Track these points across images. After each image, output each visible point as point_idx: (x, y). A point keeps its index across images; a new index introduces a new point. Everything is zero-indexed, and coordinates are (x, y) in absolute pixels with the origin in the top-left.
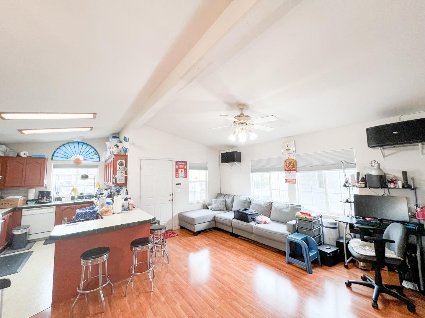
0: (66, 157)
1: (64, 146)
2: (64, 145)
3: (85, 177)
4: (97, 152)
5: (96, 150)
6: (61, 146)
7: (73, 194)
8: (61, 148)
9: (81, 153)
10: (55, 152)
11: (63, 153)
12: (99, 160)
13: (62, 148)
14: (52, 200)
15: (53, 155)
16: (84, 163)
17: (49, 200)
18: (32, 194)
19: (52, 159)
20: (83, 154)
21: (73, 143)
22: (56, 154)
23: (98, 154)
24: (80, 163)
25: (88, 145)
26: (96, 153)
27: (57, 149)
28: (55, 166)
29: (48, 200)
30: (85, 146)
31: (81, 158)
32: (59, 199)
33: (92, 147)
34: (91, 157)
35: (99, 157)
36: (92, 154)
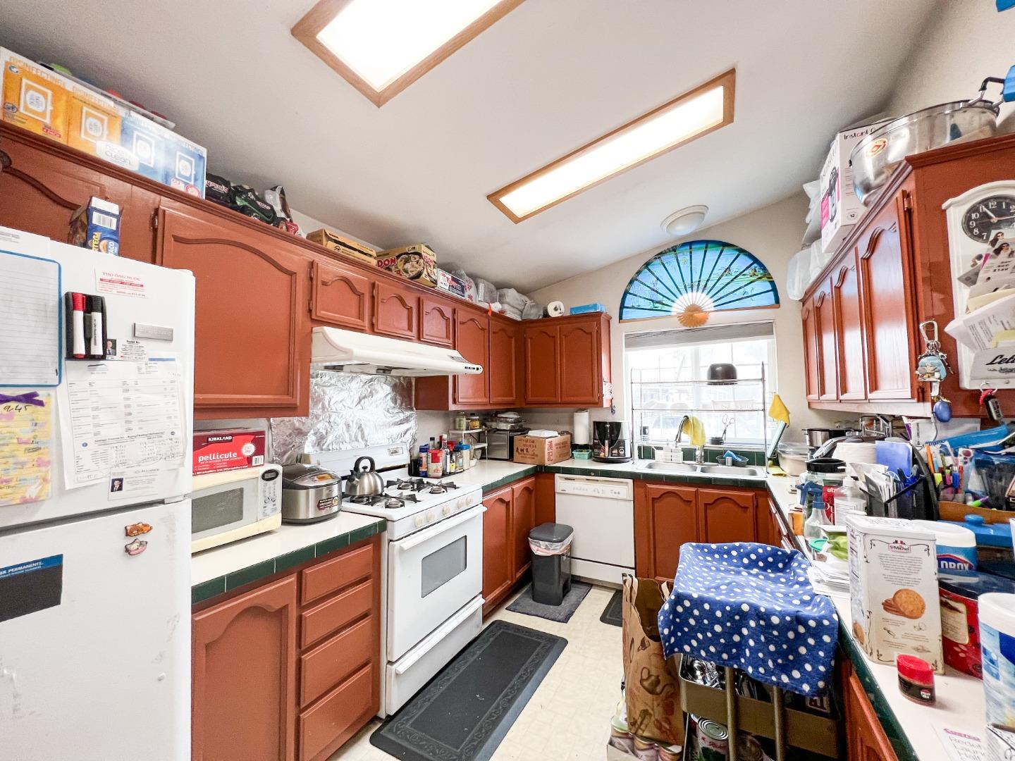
0: (657, 305)
1: (649, 270)
2: (647, 265)
3: (724, 375)
4: (764, 269)
5: (755, 260)
6: (639, 273)
7: (687, 441)
8: (640, 277)
9: (702, 284)
10: (626, 293)
11: (647, 293)
12: (773, 301)
13: (646, 277)
14: (628, 455)
15: (622, 307)
16: (716, 318)
17: (619, 454)
19: (621, 318)
20: (710, 284)
21: (675, 251)
22: (630, 301)
23: (767, 275)
24: (703, 321)
25: (725, 245)
26: (760, 272)
27: (631, 282)
28: (634, 341)
29: (615, 451)
30: (712, 254)
31: (702, 300)
32: (647, 453)
33: (742, 251)
34: (739, 294)
35: (774, 289)
36: (743, 280)
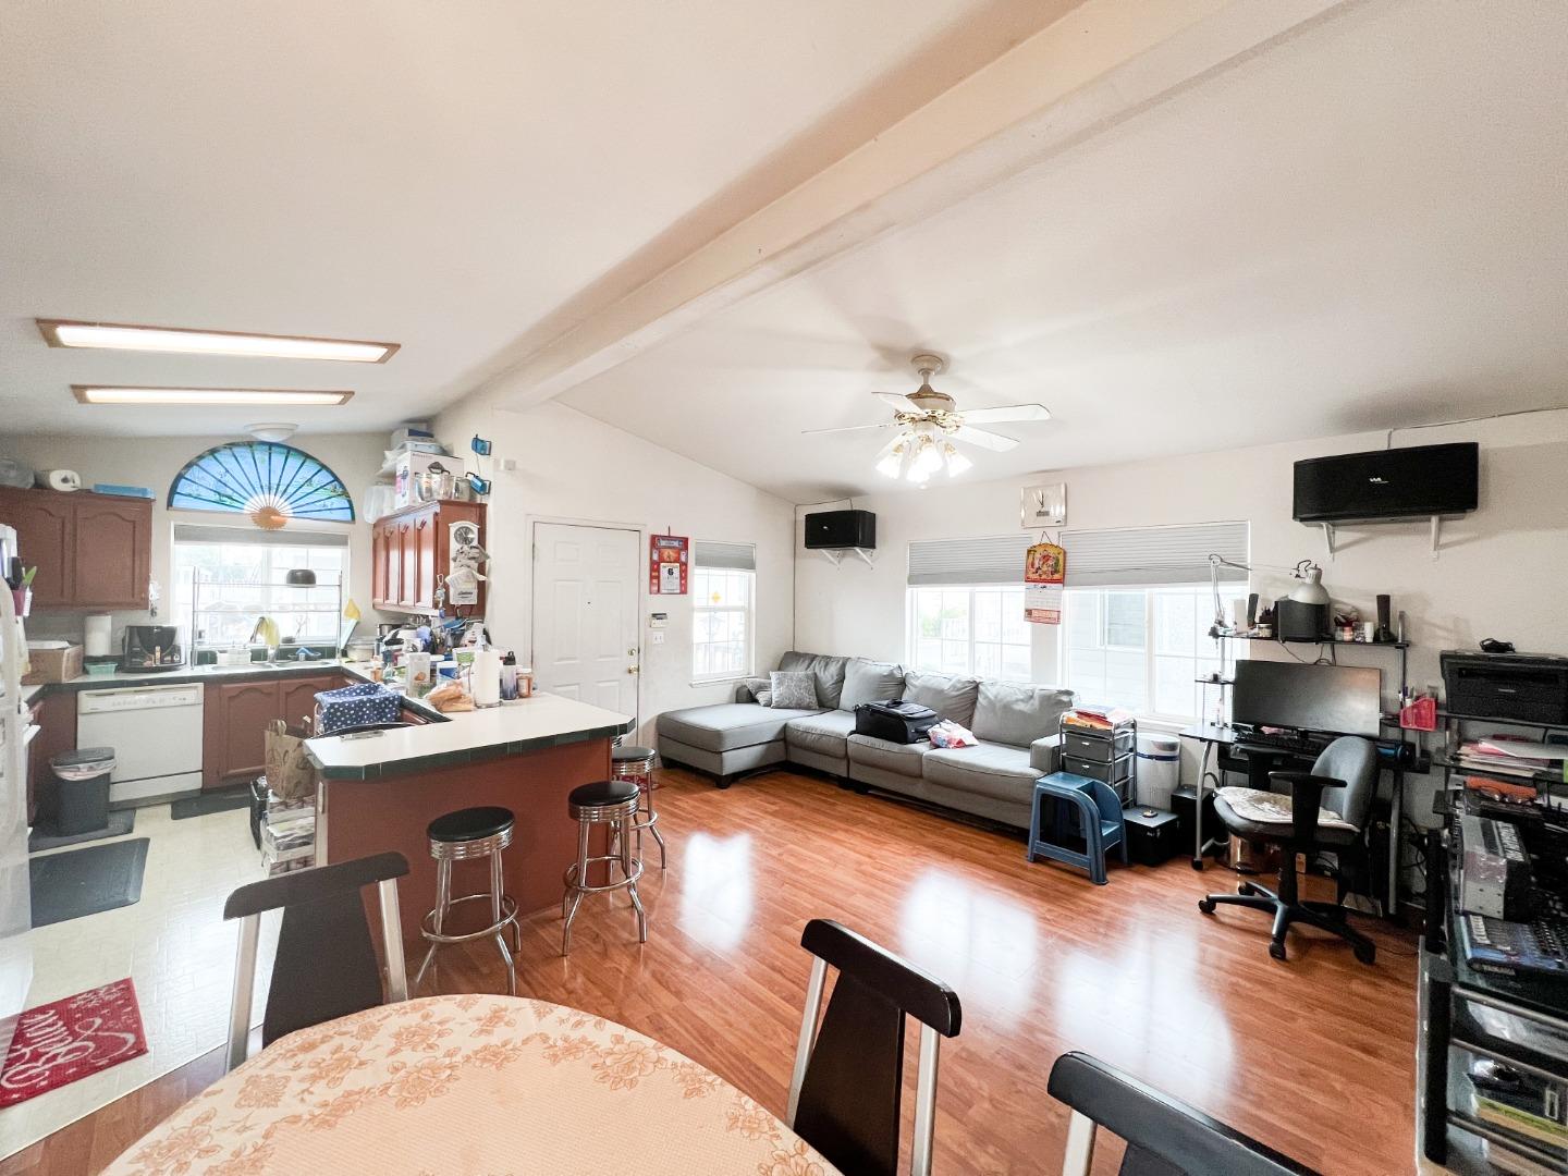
0: (225, 499)
1: (216, 458)
2: (213, 452)
3: (304, 578)
4: (342, 486)
5: (336, 479)
6: (201, 457)
7: (261, 642)
8: (202, 463)
9: (282, 488)
10: (180, 477)
11: (211, 483)
12: (350, 518)
13: (208, 463)
14: (183, 662)
15: (173, 491)
16: (293, 524)
17: (172, 661)
18: (102, 636)
19: (170, 504)
20: (291, 490)
21: (251, 447)
22: (183, 487)
23: (345, 494)
24: (281, 524)
25: (308, 457)
26: (340, 490)
27: (189, 466)
28: (184, 534)
29: (169, 658)
30: (294, 462)
31: (283, 506)
32: (206, 658)
33: (324, 467)
34: (318, 506)
35: (351, 508)
36: (322, 494)
